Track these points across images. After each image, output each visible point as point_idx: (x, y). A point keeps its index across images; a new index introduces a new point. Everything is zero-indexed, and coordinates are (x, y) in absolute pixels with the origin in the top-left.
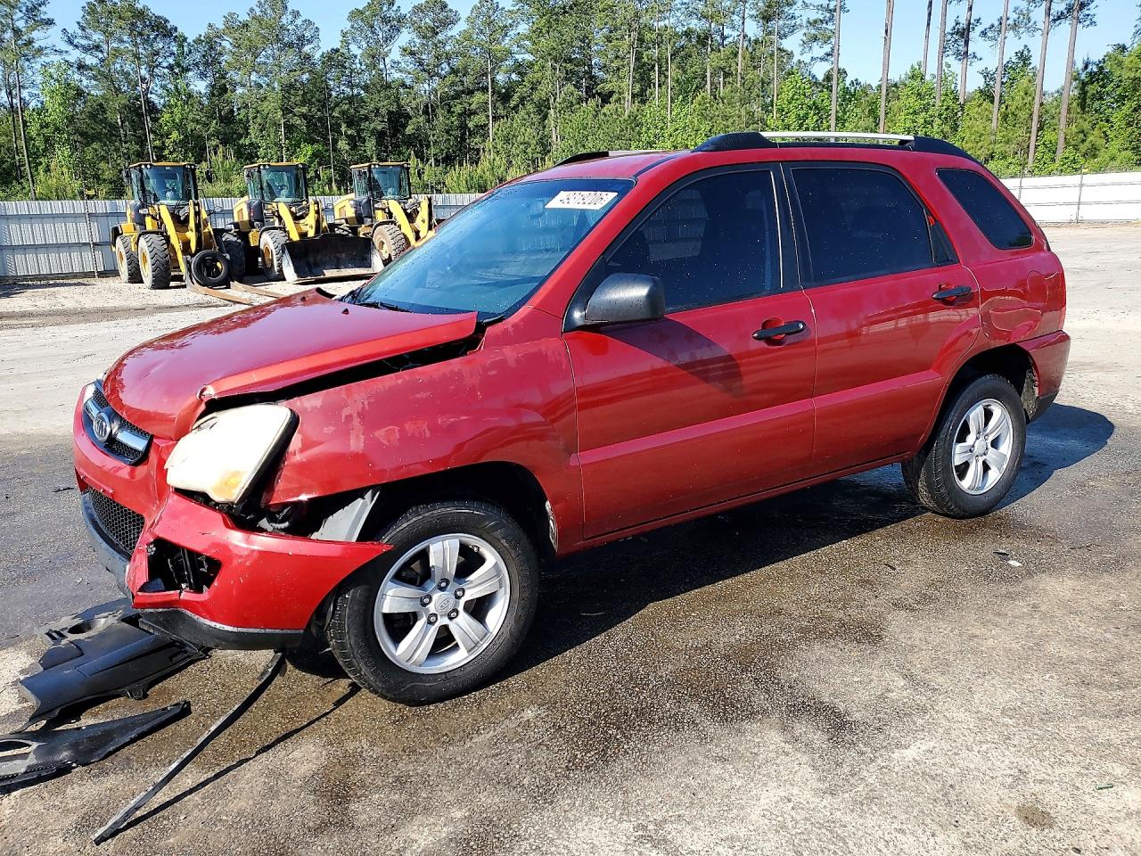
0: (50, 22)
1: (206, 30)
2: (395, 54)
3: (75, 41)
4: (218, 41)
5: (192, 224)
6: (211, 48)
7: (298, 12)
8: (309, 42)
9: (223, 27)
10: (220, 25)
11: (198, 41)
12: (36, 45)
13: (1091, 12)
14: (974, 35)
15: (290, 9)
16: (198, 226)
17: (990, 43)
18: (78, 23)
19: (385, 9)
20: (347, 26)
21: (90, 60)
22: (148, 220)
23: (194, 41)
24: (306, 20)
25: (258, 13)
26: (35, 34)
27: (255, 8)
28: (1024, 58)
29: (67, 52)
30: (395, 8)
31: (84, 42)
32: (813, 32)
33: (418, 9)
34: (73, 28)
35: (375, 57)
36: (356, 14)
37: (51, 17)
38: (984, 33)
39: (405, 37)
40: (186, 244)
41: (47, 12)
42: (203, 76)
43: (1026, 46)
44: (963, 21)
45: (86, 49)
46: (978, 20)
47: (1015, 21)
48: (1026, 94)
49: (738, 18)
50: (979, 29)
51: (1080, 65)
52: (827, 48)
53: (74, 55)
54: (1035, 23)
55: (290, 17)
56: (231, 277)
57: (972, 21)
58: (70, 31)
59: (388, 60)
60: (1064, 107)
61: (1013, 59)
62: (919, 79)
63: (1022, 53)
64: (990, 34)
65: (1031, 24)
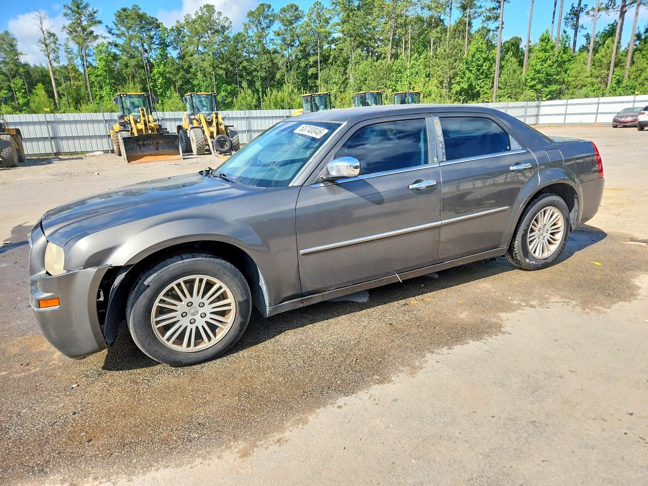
0: (100, 22)
1: (176, 24)
2: (271, 36)
3: (112, 32)
4: (182, 29)
5: (214, 124)
6: (179, 34)
7: (221, 13)
8: (227, 29)
9: (184, 22)
10: (183, 21)
11: (172, 30)
12: (95, 34)
14: (582, 14)
15: (217, 12)
16: (217, 124)
17: (591, 18)
18: (114, 22)
19: (266, 10)
20: (247, 21)
21: (120, 41)
22: (195, 121)
23: (170, 30)
24: (225, 18)
25: (200, 14)
26: (92, 28)
27: (198, 11)
29: (108, 38)
30: (271, 10)
31: (117, 32)
32: (489, 15)
33: (284, 10)
34: (111, 25)
35: (261, 37)
36: (251, 14)
37: (100, 20)
38: (588, 13)
39: (277, 26)
40: (212, 133)
41: (98, 17)
42: (175, 48)
43: (615, 21)
44: (576, 6)
45: (118, 36)
46: (585, 5)
47: (606, 5)
48: (608, 48)
50: (585, 11)
52: (496, 24)
53: (112, 39)
55: (217, 16)
56: (232, 149)
57: (581, 6)
58: (110, 26)
59: (268, 38)
60: (630, 55)
61: (607, 28)
62: (546, 41)
63: (613, 25)
64: (591, 13)
65: (615, 7)
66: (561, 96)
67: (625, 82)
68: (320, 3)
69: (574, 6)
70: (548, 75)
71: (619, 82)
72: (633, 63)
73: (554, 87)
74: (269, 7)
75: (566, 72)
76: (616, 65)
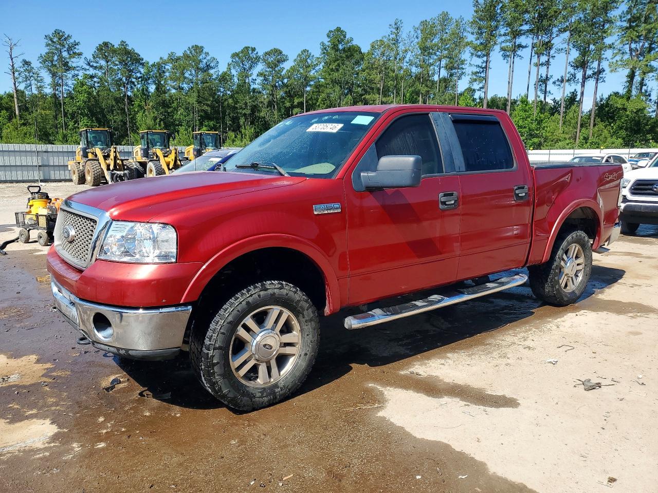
0: (80, 54)
1: (159, 60)
2: (254, 75)
3: (91, 64)
4: (163, 65)
6: (160, 69)
7: (208, 53)
8: (212, 68)
10: (166, 58)
11: (153, 65)
12: (70, 65)
13: (604, 76)
14: (550, 83)
15: (204, 51)
17: (558, 87)
18: (93, 55)
19: (250, 53)
20: (230, 60)
22: (90, 154)
23: (151, 65)
24: (212, 57)
25: (187, 53)
27: (187, 50)
28: (574, 94)
29: (87, 69)
30: (255, 52)
31: (95, 65)
32: (475, 77)
33: (267, 54)
36: (235, 55)
37: (80, 51)
38: (554, 83)
39: (260, 67)
41: (79, 49)
43: (575, 90)
44: (544, 76)
45: (95, 68)
46: (551, 76)
47: (569, 78)
48: (575, 112)
49: (437, 68)
50: (551, 81)
51: (598, 99)
52: (481, 85)
53: (90, 71)
54: (578, 79)
55: (204, 56)
57: (549, 76)
59: (250, 78)
60: (592, 119)
61: (569, 95)
62: (525, 103)
63: (573, 93)
64: (557, 83)
65: (576, 80)
66: (542, 147)
67: (591, 139)
68: (308, 51)
69: (543, 75)
70: (530, 129)
71: (586, 139)
72: (595, 125)
73: (536, 140)
74: (254, 49)
75: (543, 129)
76: (582, 126)
